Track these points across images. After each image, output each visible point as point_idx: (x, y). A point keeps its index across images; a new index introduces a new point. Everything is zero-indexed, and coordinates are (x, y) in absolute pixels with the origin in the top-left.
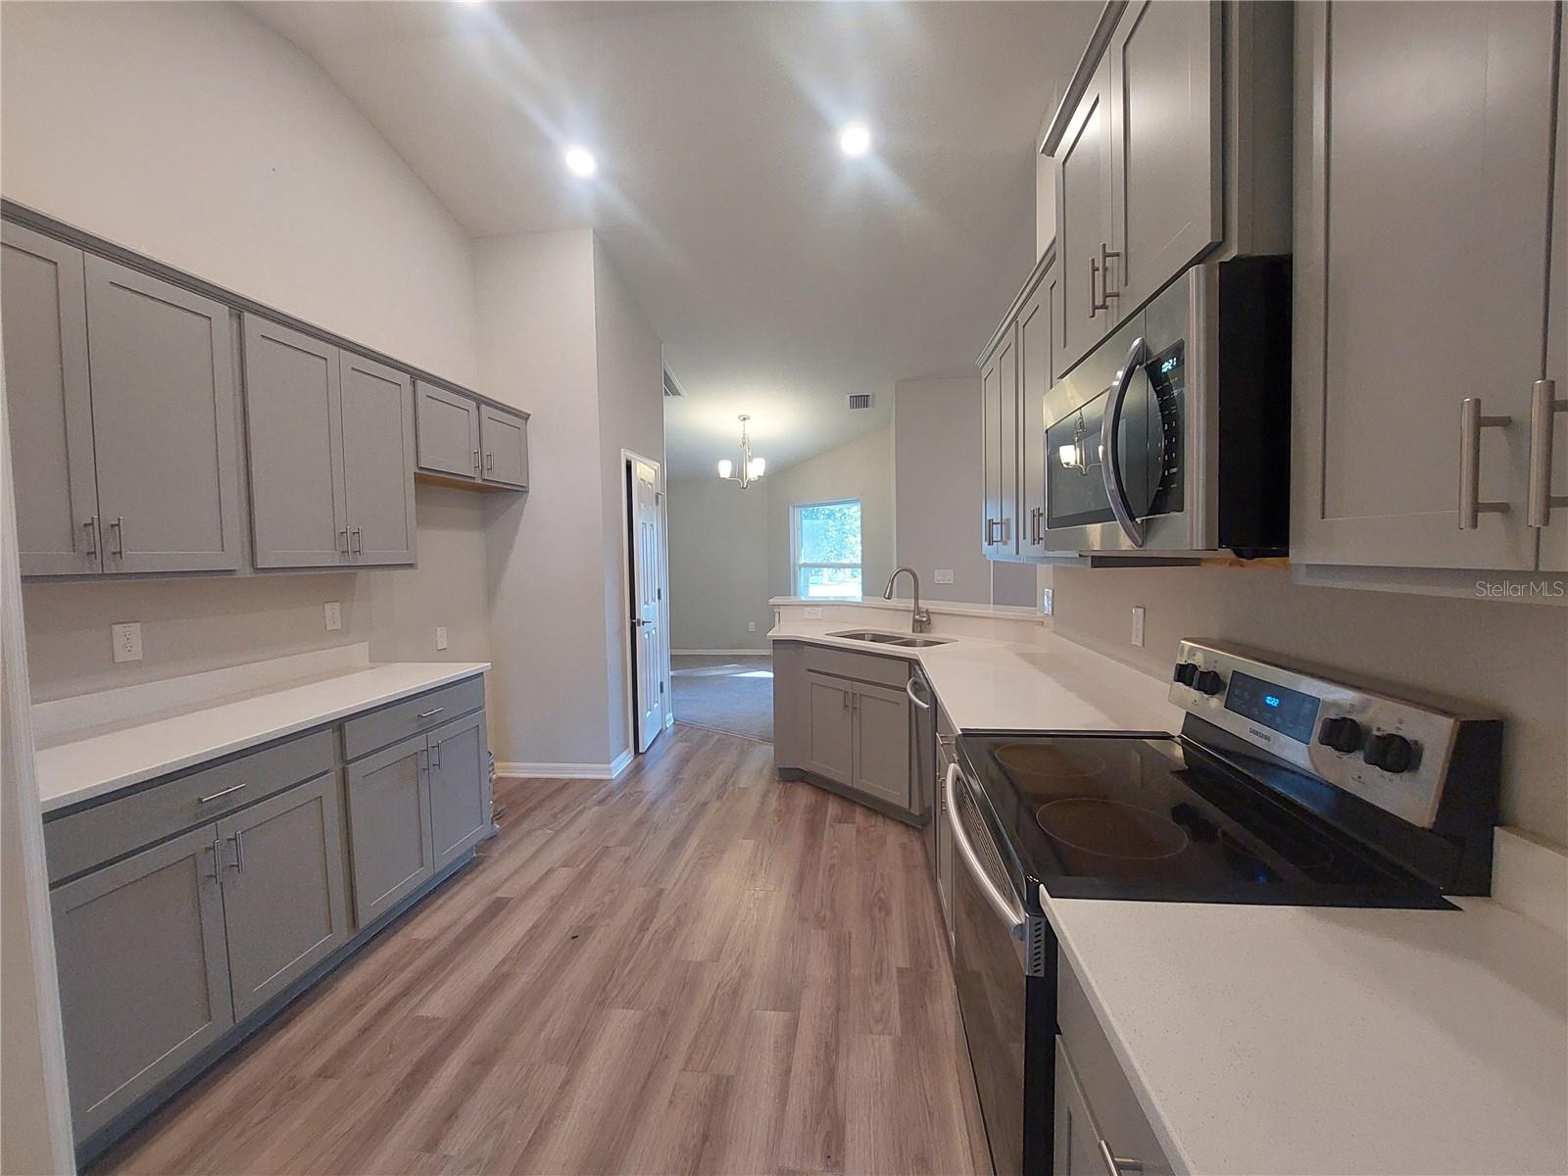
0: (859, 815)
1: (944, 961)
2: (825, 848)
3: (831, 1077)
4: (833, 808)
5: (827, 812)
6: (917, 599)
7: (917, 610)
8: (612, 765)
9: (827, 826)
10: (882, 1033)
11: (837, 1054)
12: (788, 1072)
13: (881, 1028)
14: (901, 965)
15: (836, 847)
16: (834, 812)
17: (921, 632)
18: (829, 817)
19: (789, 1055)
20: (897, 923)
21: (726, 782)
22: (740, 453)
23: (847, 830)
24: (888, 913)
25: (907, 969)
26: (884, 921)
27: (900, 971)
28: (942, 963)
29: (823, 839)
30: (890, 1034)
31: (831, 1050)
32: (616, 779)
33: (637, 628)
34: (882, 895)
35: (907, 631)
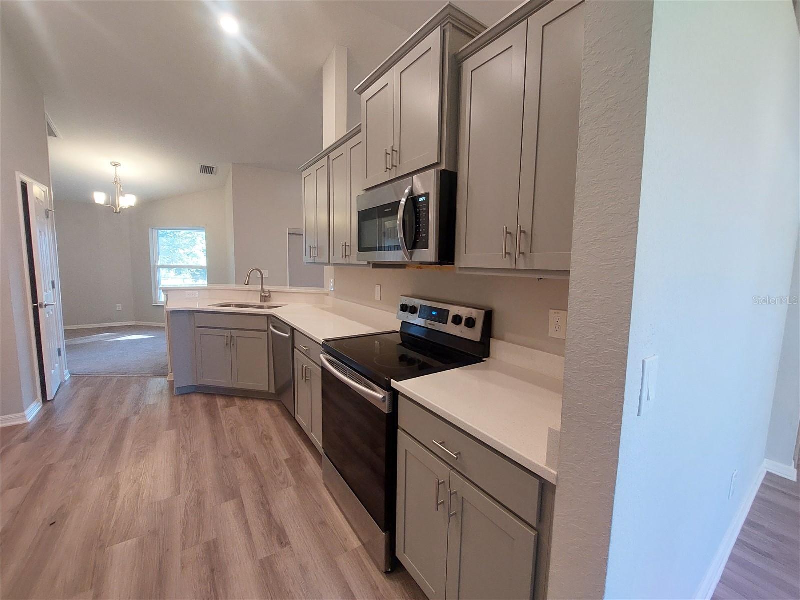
0: (238, 402)
1: (305, 449)
2: (224, 423)
3: (270, 515)
4: (220, 402)
5: (217, 405)
6: (262, 285)
7: (263, 291)
8: (26, 412)
9: (221, 412)
10: (287, 487)
11: (269, 504)
12: (247, 522)
13: (286, 486)
14: (286, 458)
15: (230, 420)
16: (222, 404)
17: (265, 302)
18: (219, 407)
19: (244, 516)
20: (277, 443)
21: (137, 404)
22: (114, 188)
23: (234, 411)
24: (271, 439)
25: (289, 459)
26: (271, 444)
27: (287, 461)
28: (304, 450)
29: (220, 418)
30: (291, 486)
31: (265, 505)
32: (31, 422)
33: (40, 310)
34: (265, 433)
35: (257, 302)
